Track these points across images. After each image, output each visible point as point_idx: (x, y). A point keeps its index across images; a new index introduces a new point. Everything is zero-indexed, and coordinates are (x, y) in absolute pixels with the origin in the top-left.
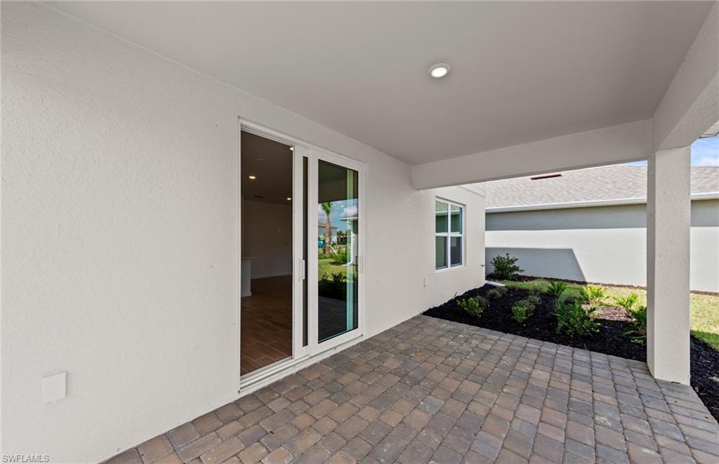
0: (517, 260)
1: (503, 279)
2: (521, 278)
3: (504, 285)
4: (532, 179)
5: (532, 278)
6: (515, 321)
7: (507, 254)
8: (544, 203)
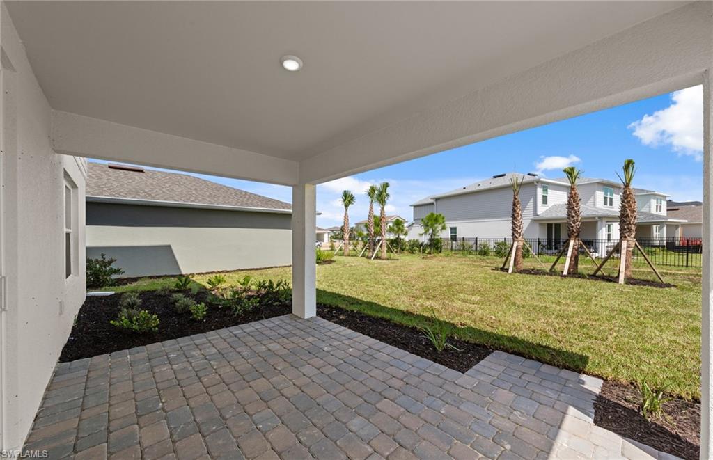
0: (116, 260)
1: (102, 286)
2: (119, 282)
3: (113, 293)
4: (110, 167)
5: (136, 280)
6: (194, 320)
7: (103, 255)
8: (142, 198)
